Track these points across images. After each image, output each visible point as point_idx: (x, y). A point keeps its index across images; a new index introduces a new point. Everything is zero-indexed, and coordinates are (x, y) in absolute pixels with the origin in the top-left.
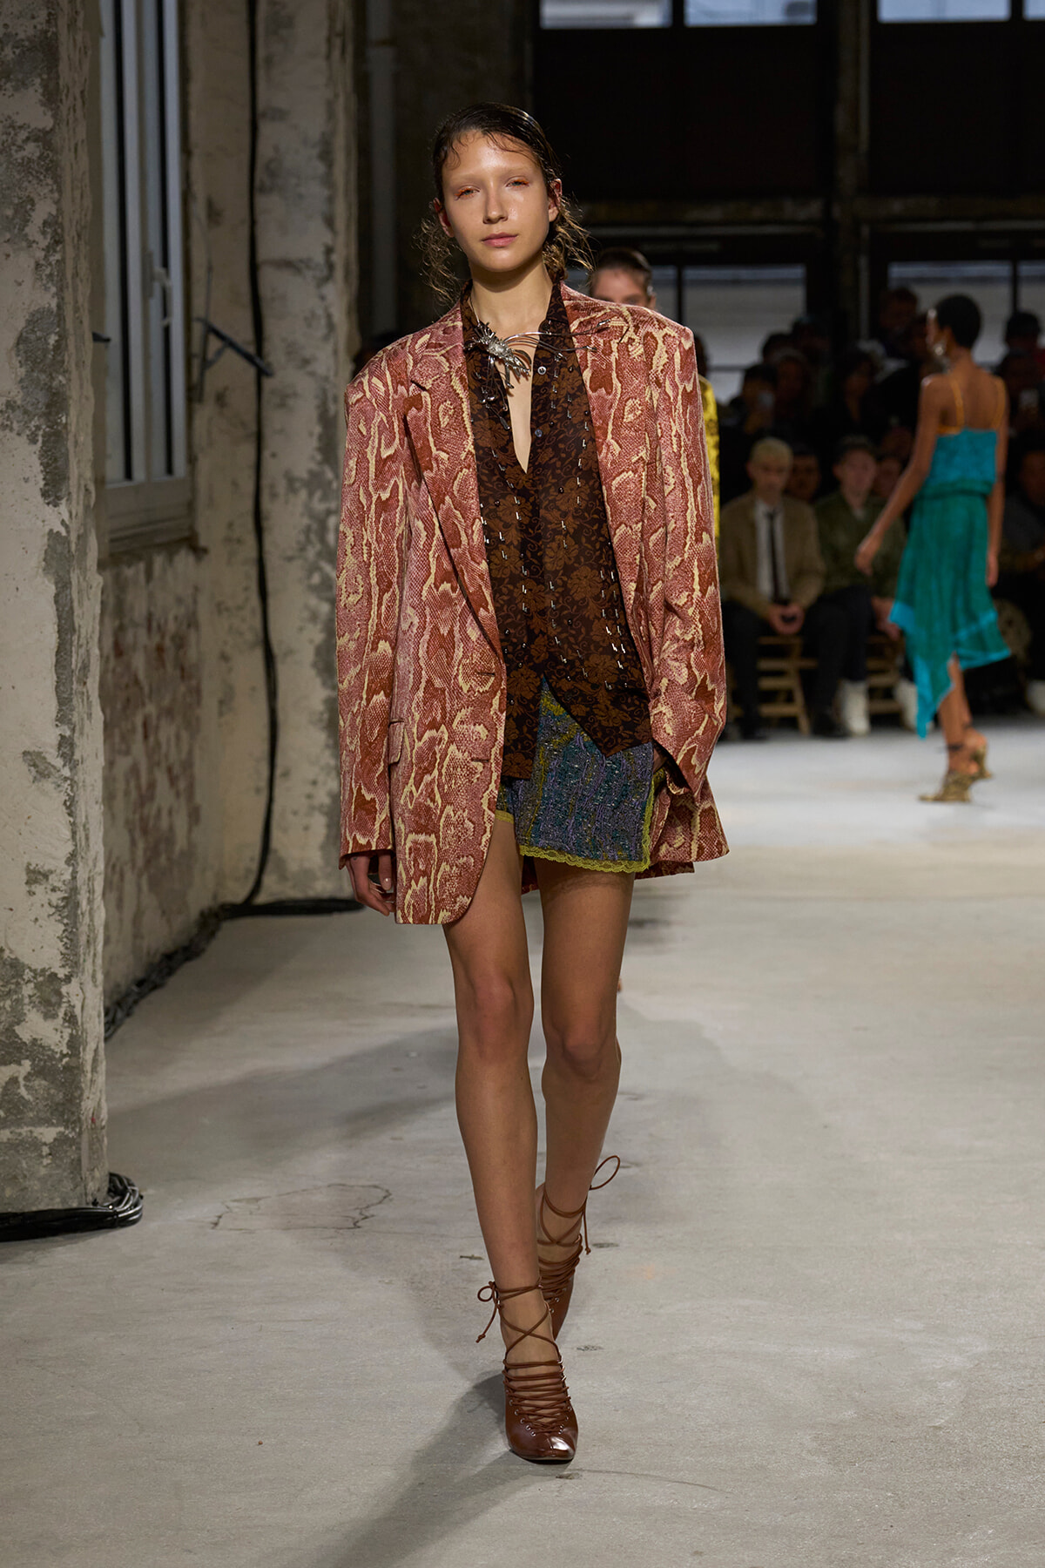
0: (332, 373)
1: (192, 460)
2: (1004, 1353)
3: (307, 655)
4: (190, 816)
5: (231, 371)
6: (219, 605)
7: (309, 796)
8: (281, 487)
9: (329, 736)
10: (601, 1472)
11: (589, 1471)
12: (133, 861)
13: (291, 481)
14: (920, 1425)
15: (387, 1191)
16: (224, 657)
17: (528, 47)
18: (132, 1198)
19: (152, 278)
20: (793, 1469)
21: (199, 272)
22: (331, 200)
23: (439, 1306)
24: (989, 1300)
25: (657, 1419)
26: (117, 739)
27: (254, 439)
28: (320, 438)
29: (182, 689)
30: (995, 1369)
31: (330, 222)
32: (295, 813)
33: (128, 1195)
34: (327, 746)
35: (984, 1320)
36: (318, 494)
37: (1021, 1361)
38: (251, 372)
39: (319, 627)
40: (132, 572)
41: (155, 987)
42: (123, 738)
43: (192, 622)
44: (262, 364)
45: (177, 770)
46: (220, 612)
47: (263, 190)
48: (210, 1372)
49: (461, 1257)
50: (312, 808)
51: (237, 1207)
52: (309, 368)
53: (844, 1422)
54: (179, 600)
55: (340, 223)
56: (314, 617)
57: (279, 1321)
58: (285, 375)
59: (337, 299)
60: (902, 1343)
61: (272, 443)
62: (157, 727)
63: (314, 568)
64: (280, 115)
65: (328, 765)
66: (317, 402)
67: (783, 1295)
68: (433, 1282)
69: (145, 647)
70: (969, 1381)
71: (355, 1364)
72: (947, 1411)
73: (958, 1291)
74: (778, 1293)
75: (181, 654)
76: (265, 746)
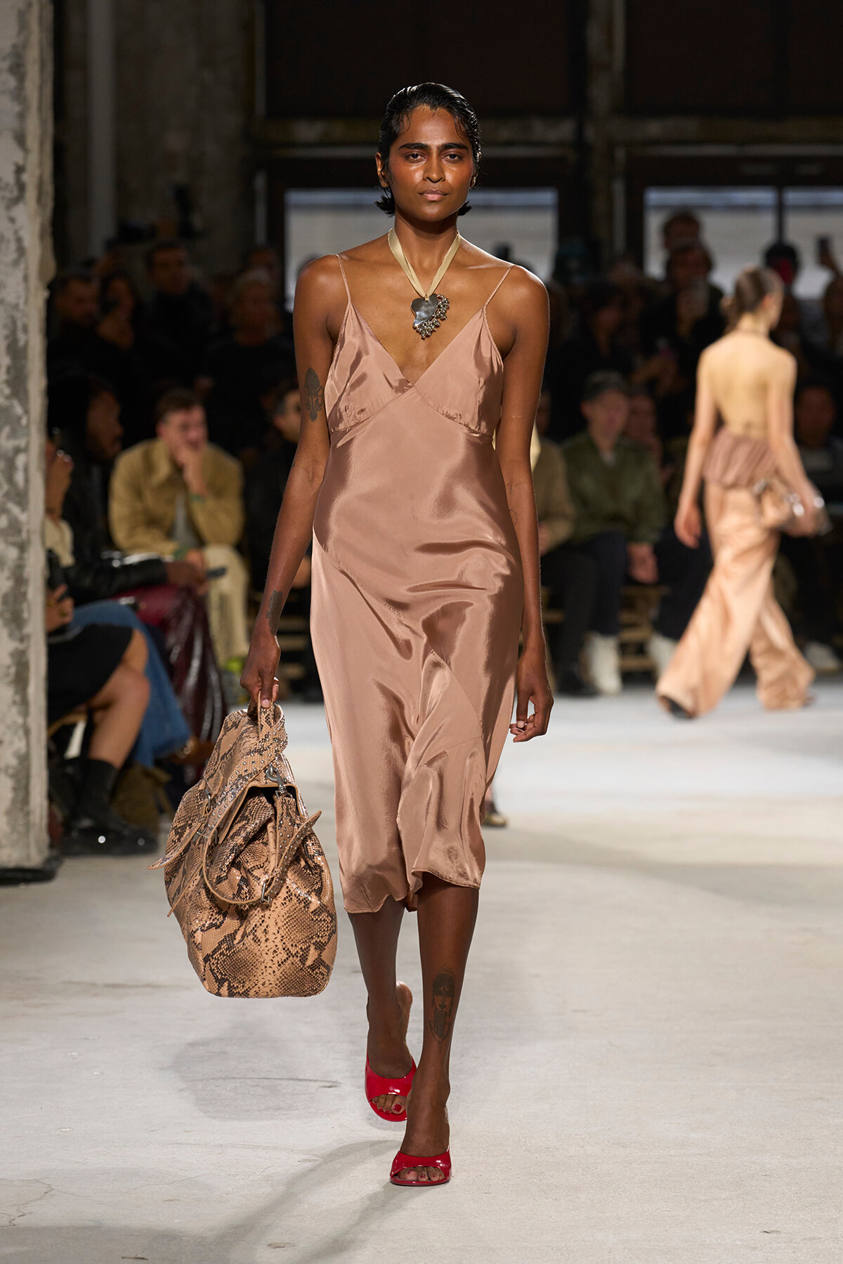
0: (21, 301)
9: (16, 693)
15: (49, 1185)
22: (22, 116)
28: (9, 370)
31: (20, 139)
34: (14, 703)
36: (6, 430)
39: (6, 573)
49: (123, 1257)
59: (28, 222)
65: (14, 722)
66: (5, 332)
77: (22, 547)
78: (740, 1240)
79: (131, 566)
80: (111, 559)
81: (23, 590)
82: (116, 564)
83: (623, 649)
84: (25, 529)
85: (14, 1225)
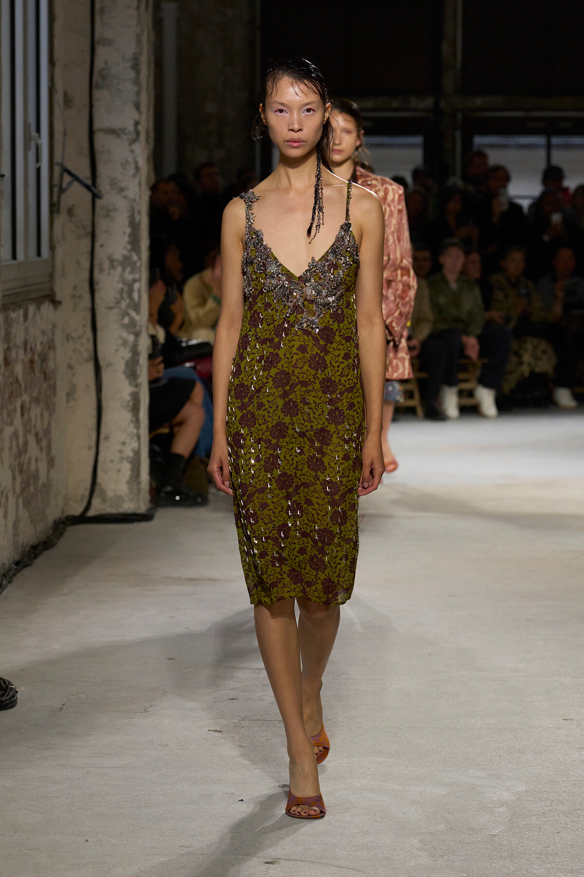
0: (137, 197)
1: (52, 248)
2: (534, 791)
3: (121, 366)
4: (48, 462)
5: (77, 195)
6: (68, 335)
7: (121, 452)
8: (106, 265)
9: (133, 415)
10: (291, 860)
11: (284, 859)
12: (14, 489)
13: (112, 261)
14: (484, 834)
15: (165, 690)
16: (70, 367)
18: (11, 692)
19: (30, 140)
20: (407, 859)
21: (58, 136)
23: (195, 760)
24: (526, 759)
25: (326, 829)
26: (5, 416)
27: (90, 236)
28: (130, 236)
29: (45, 386)
30: (529, 800)
31: (137, 107)
32: (112, 462)
33: (9, 690)
34: (132, 421)
35: (522, 771)
36: (128, 269)
37: (545, 796)
38: (89, 195)
39: (128, 349)
40: (16, 315)
41: (26, 566)
42: (9, 415)
43: (51, 345)
44: (95, 191)
45: (41, 435)
46: (68, 340)
47: (97, 87)
48: (57, 797)
49: (209, 730)
50: (122, 459)
51: (74, 699)
52: (124, 194)
53: (438, 832)
54: (43, 332)
55: (144, 108)
56: (125, 343)
57: (99, 768)
58: (109, 198)
59: (141, 153)
60: (473, 785)
61: (101, 239)
62: (29, 410)
63: (125, 314)
64: (108, 42)
65: (132, 433)
66: (128, 214)
67: (402, 755)
68: (192, 745)
69: (23, 360)
70: (513, 808)
71: (144, 794)
72: (499, 825)
73: (507, 754)
74: (399, 754)
75: (44, 364)
76: (94, 421)
77: (137, 335)
78: (551, 724)
79: (192, 346)
80: (181, 342)
81: (137, 359)
82: (184, 345)
84: (138, 324)
85: (147, 712)
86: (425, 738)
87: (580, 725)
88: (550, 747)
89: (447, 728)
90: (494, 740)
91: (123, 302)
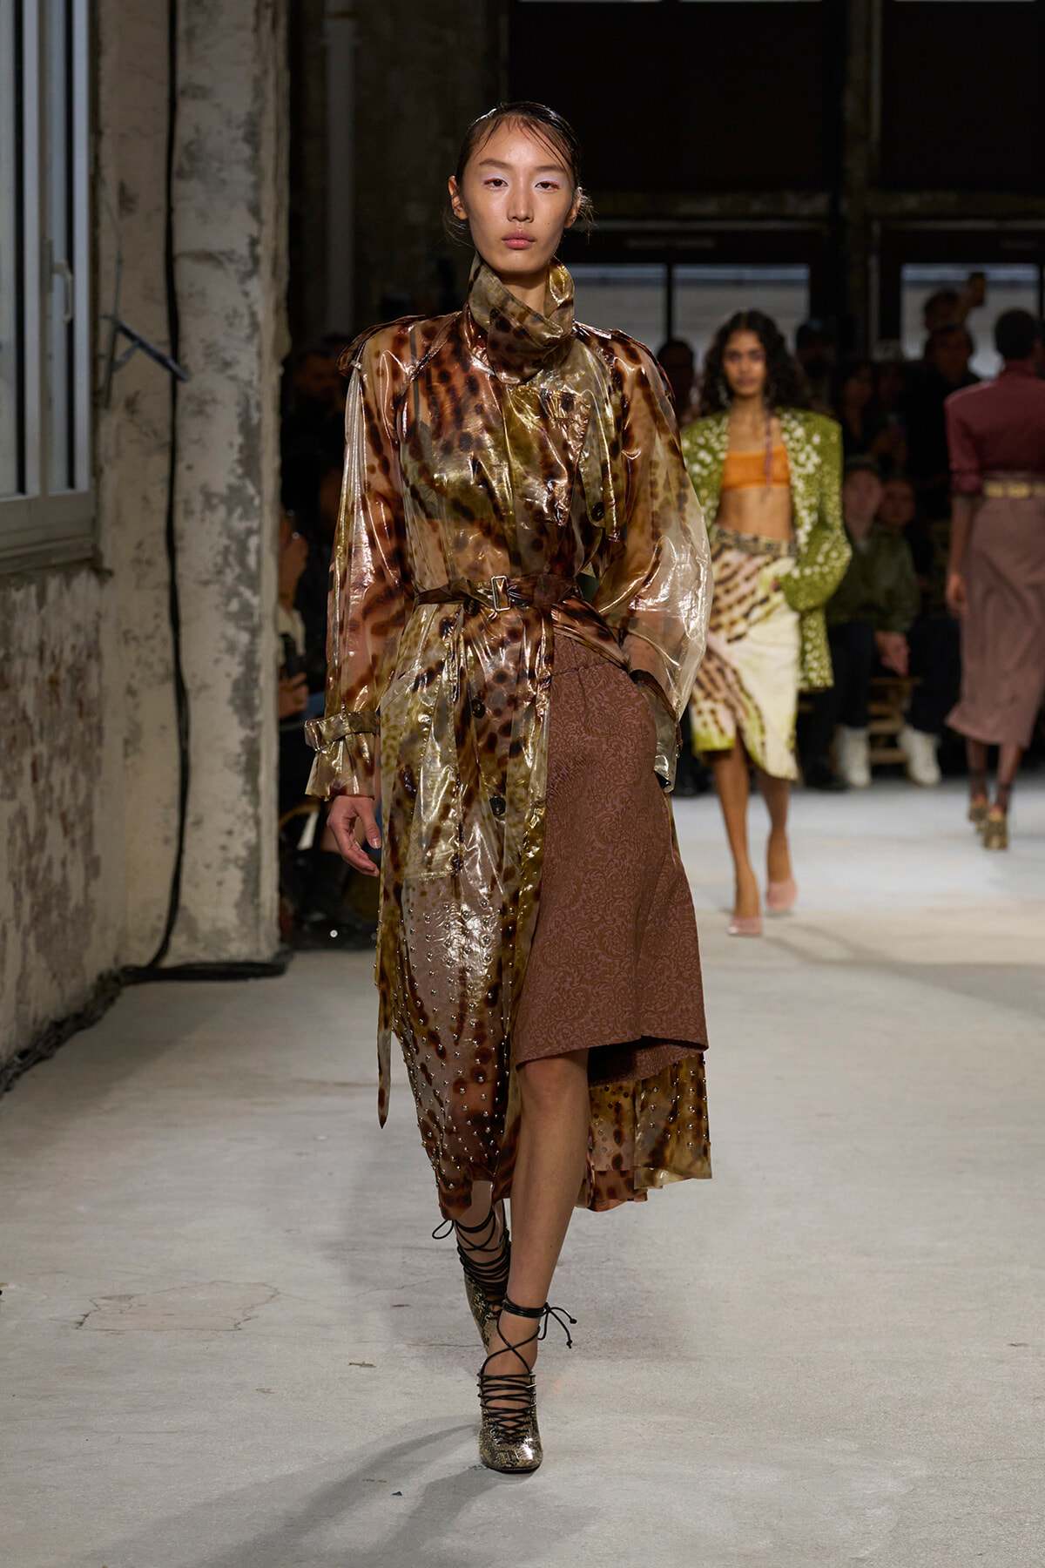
0: (255, 378)
1: (96, 472)
2: (943, 1477)
3: (224, 690)
4: (87, 868)
5: (142, 375)
6: (126, 633)
7: (224, 848)
8: (197, 504)
9: (246, 782)
12: (18, 917)
13: (208, 496)
14: (842, 1557)
15: (276, 1289)
16: (131, 692)
17: (504, 21)
19: (52, 272)
21: (107, 265)
23: (320, 1419)
24: (934, 1418)
27: (167, 449)
28: (241, 449)
29: (80, 726)
30: (932, 1495)
31: (255, 211)
32: (208, 866)
34: (245, 792)
35: (925, 1440)
36: (239, 511)
37: (962, 1487)
38: (165, 376)
39: (237, 659)
40: (22, 595)
41: (41, 1059)
42: (8, 779)
43: (93, 652)
44: (177, 367)
45: (71, 817)
46: (127, 642)
47: (181, 175)
48: (57, 1488)
49: (351, 1364)
50: (227, 861)
51: (107, 1305)
52: (230, 372)
53: (758, 1553)
54: (77, 628)
56: (231, 648)
57: (140, 1433)
58: (202, 379)
59: (263, 296)
60: (832, 1465)
61: (187, 455)
62: (49, 770)
63: (233, 593)
64: (201, 93)
65: (245, 813)
66: (238, 410)
67: (704, 1411)
68: (316, 1391)
69: (36, 679)
70: (901, 1508)
71: (219, 1482)
72: (873, 1541)
73: (900, 1408)
74: (700, 1408)
75: (79, 686)
76: (175, 792)
77: (254, 632)
78: (986, 1353)
81: (254, 676)
83: (873, 741)
84: (257, 612)
85: (240, 1329)
86: (751, 1378)
87: (1039, 1355)
88: (980, 1395)
89: (793, 1360)
90: (878, 1382)
91: (228, 571)
